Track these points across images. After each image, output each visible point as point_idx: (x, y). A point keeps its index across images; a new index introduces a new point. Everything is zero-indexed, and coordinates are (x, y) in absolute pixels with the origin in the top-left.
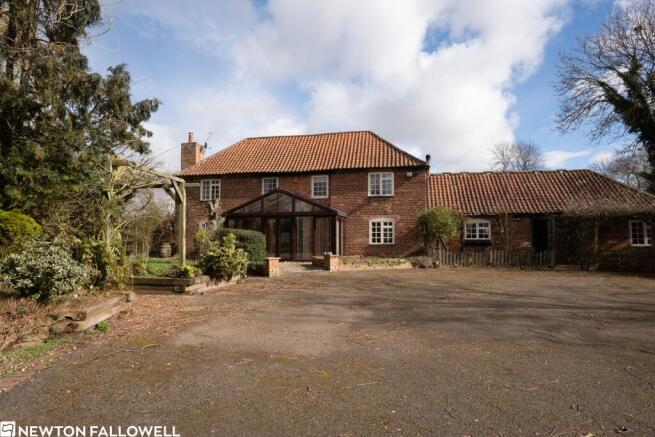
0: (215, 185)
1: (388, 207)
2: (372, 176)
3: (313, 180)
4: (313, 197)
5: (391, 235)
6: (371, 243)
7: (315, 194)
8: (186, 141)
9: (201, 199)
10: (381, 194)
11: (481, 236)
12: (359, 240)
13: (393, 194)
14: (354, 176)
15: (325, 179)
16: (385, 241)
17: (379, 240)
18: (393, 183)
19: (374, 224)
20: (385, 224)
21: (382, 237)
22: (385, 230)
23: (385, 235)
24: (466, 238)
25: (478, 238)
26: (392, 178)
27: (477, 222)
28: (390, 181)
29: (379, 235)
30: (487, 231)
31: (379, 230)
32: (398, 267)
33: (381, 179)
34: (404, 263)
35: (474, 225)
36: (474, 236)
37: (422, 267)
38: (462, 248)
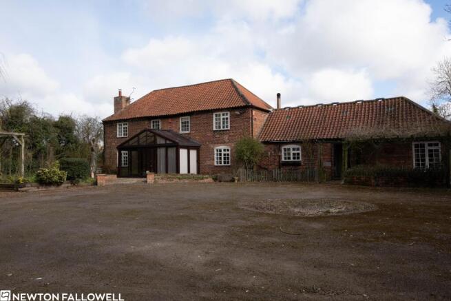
0: (125, 126)
1: (226, 138)
2: (216, 115)
3: (181, 120)
4: (181, 132)
5: (228, 158)
6: (216, 164)
7: (183, 130)
8: (118, 95)
9: (118, 136)
10: (222, 129)
11: (294, 158)
12: (208, 163)
13: (229, 128)
14: (204, 116)
15: (188, 119)
16: (225, 163)
17: (221, 163)
18: (229, 121)
19: (217, 150)
20: (224, 150)
21: (223, 160)
22: (225, 155)
23: (225, 159)
24: (283, 160)
25: (292, 160)
26: (228, 116)
27: (291, 146)
28: (227, 119)
29: (221, 159)
30: (298, 154)
31: (220, 155)
32: (202, 181)
33: (222, 117)
34: (207, 178)
35: (289, 149)
36: (289, 158)
37: (220, 181)
38: (280, 168)
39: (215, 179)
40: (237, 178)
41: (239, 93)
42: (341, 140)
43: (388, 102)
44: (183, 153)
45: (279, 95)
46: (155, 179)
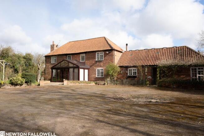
0: (55, 58)
1: (102, 64)
2: (97, 54)
3: (81, 55)
4: (81, 61)
5: (103, 74)
6: (97, 77)
7: (82, 60)
8: (52, 44)
10: (100, 60)
11: (134, 74)
12: (93, 76)
13: (103, 60)
14: (92, 54)
15: (84, 55)
16: (101, 76)
17: (99, 76)
18: (103, 56)
19: (98, 70)
20: (101, 70)
21: (100, 75)
22: (101, 72)
23: (101, 74)
24: (129, 75)
25: (133, 75)
26: (103, 54)
27: (132, 69)
28: (102, 55)
29: (99, 74)
30: (136, 72)
31: (99, 72)
32: (90, 84)
33: (100, 54)
34: (92, 83)
35: (131, 70)
36: (131, 74)
37: (98, 85)
38: (127, 79)
39: (96, 84)
40: (106, 83)
41: (108, 43)
42: (156, 66)
43: (178, 48)
44: (81, 71)
45: (127, 45)
46: (67, 83)
